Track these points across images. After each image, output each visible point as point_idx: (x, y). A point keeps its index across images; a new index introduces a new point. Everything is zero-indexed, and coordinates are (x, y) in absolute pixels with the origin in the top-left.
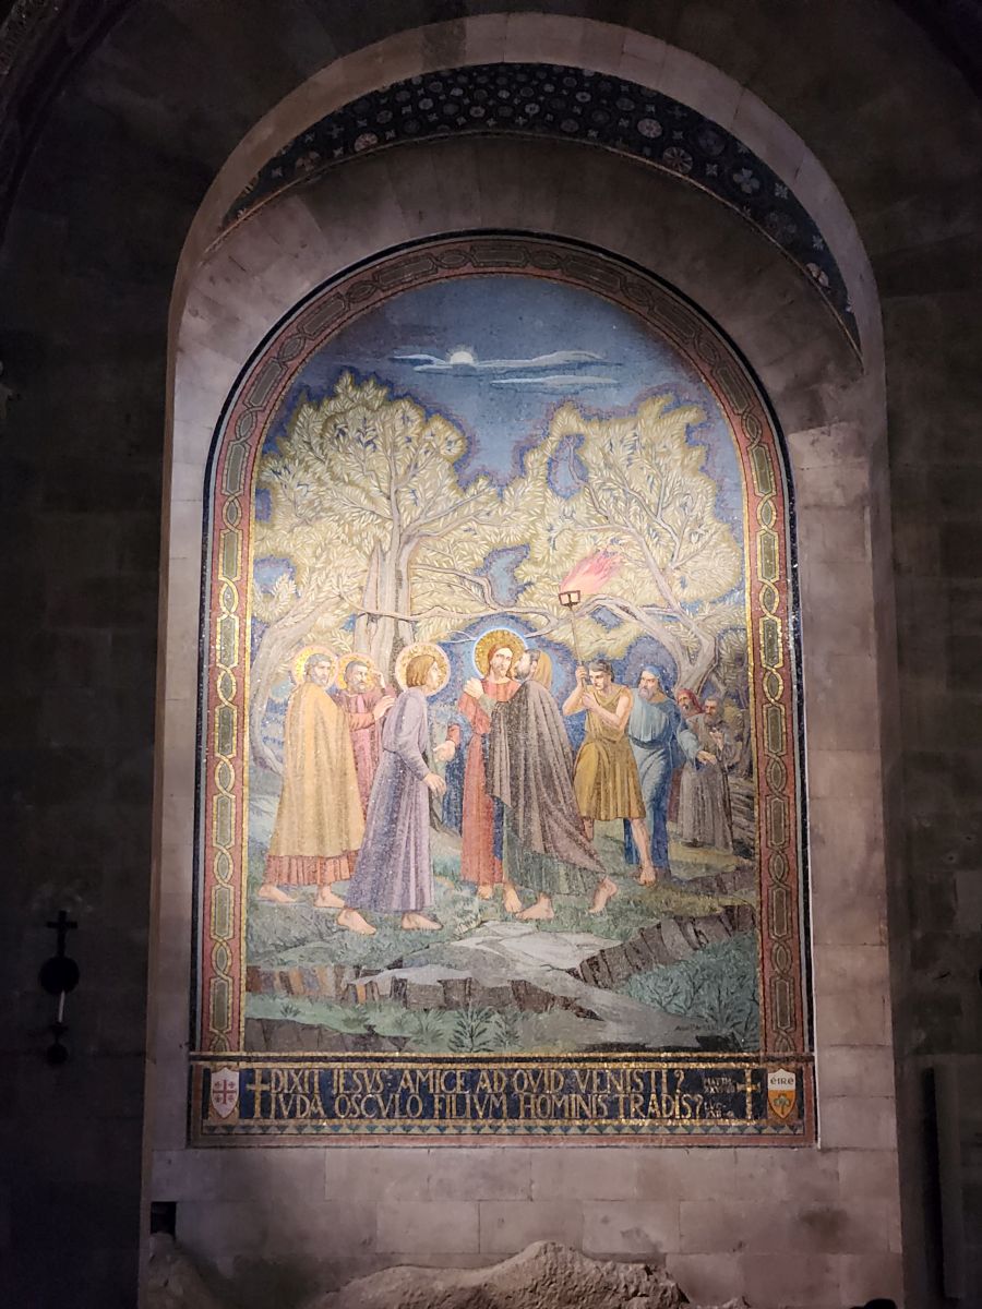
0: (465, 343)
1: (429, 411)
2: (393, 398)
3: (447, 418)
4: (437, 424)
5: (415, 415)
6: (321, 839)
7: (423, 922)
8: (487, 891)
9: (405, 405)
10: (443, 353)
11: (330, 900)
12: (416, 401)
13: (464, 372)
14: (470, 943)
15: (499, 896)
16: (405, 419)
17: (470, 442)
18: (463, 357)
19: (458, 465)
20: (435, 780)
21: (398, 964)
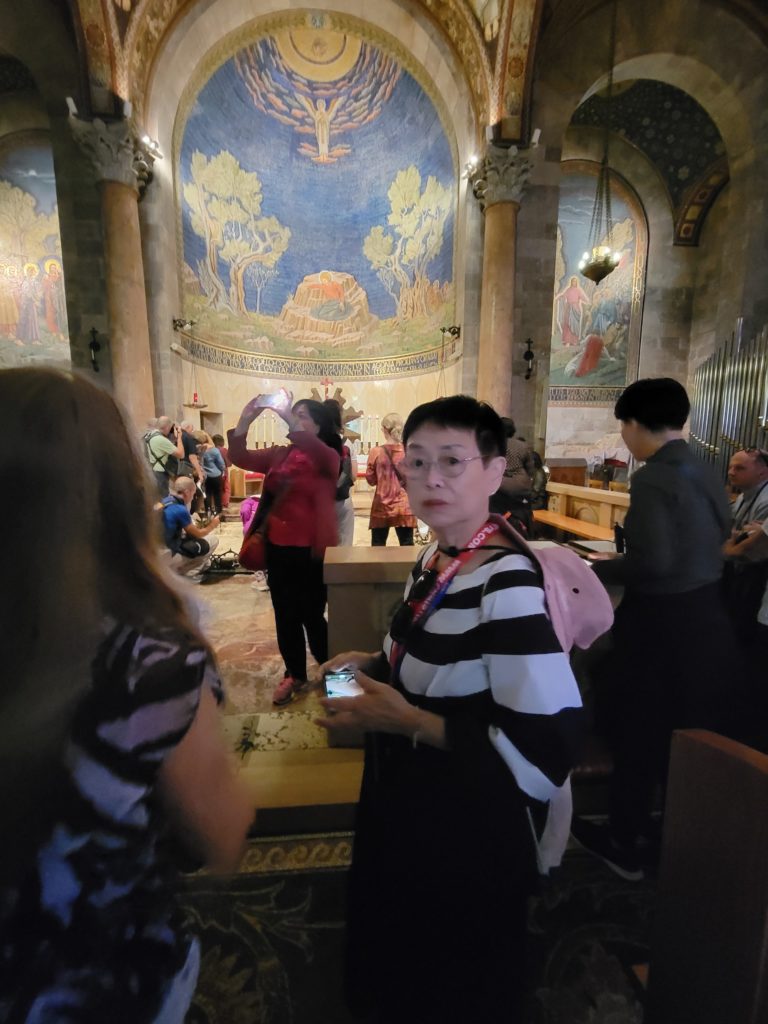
0: (33, 168)
1: (25, 191)
2: (13, 186)
3: (30, 192)
4: (27, 195)
5: (20, 191)
6: (7, 319)
7: (38, 343)
8: (55, 335)
9: (17, 189)
10: (27, 170)
11: (12, 336)
12: (21, 188)
13: (34, 178)
14: (51, 349)
15: (58, 336)
16: (18, 194)
17: (38, 202)
18: (33, 173)
19: (35, 208)
20: (38, 303)
21: (32, 354)
